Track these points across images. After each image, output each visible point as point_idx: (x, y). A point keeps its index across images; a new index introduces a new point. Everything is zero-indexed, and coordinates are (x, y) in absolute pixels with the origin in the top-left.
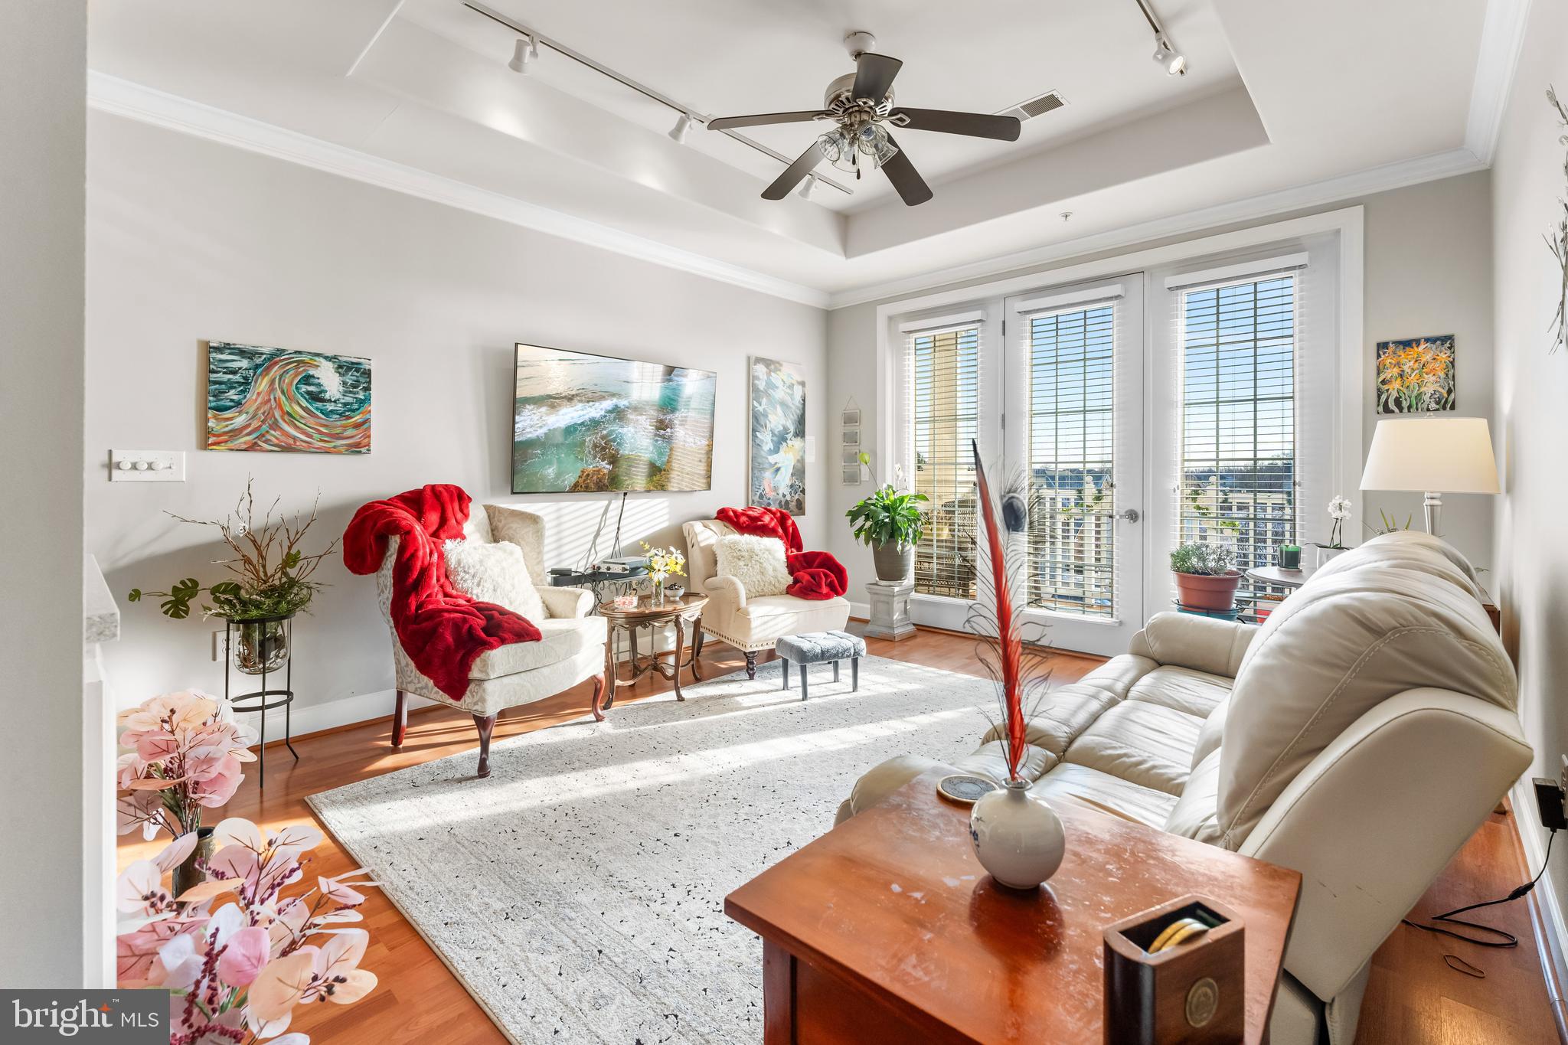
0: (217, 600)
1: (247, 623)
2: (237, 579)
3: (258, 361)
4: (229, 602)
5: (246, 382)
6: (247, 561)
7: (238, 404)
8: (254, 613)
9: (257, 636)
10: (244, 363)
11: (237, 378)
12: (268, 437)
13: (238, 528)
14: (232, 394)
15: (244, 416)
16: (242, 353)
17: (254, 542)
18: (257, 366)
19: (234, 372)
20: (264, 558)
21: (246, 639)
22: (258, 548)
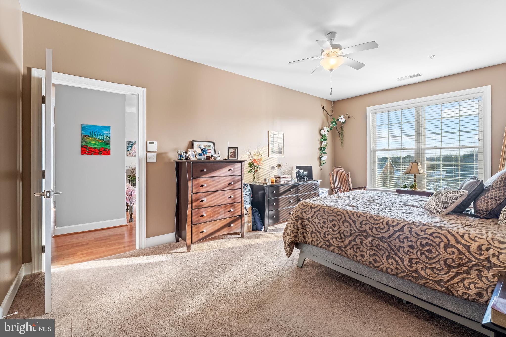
0: (128, 177)
1: (132, 180)
2: (131, 175)
3: (133, 143)
4: (130, 178)
5: (131, 146)
6: (132, 172)
7: (130, 149)
8: (133, 179)
9: (133, 182)
10: (131, 144)
11: (130, 146)
12: (134, 154)
13: (131, 168)
14: (130, 148)
15: (131, 151)
16: (131, 142)
17: (133, 169)
18: (133, 144)
19: (130, 145)
20: (134, 172)
21: (132, 183)
22: (133, 170)
